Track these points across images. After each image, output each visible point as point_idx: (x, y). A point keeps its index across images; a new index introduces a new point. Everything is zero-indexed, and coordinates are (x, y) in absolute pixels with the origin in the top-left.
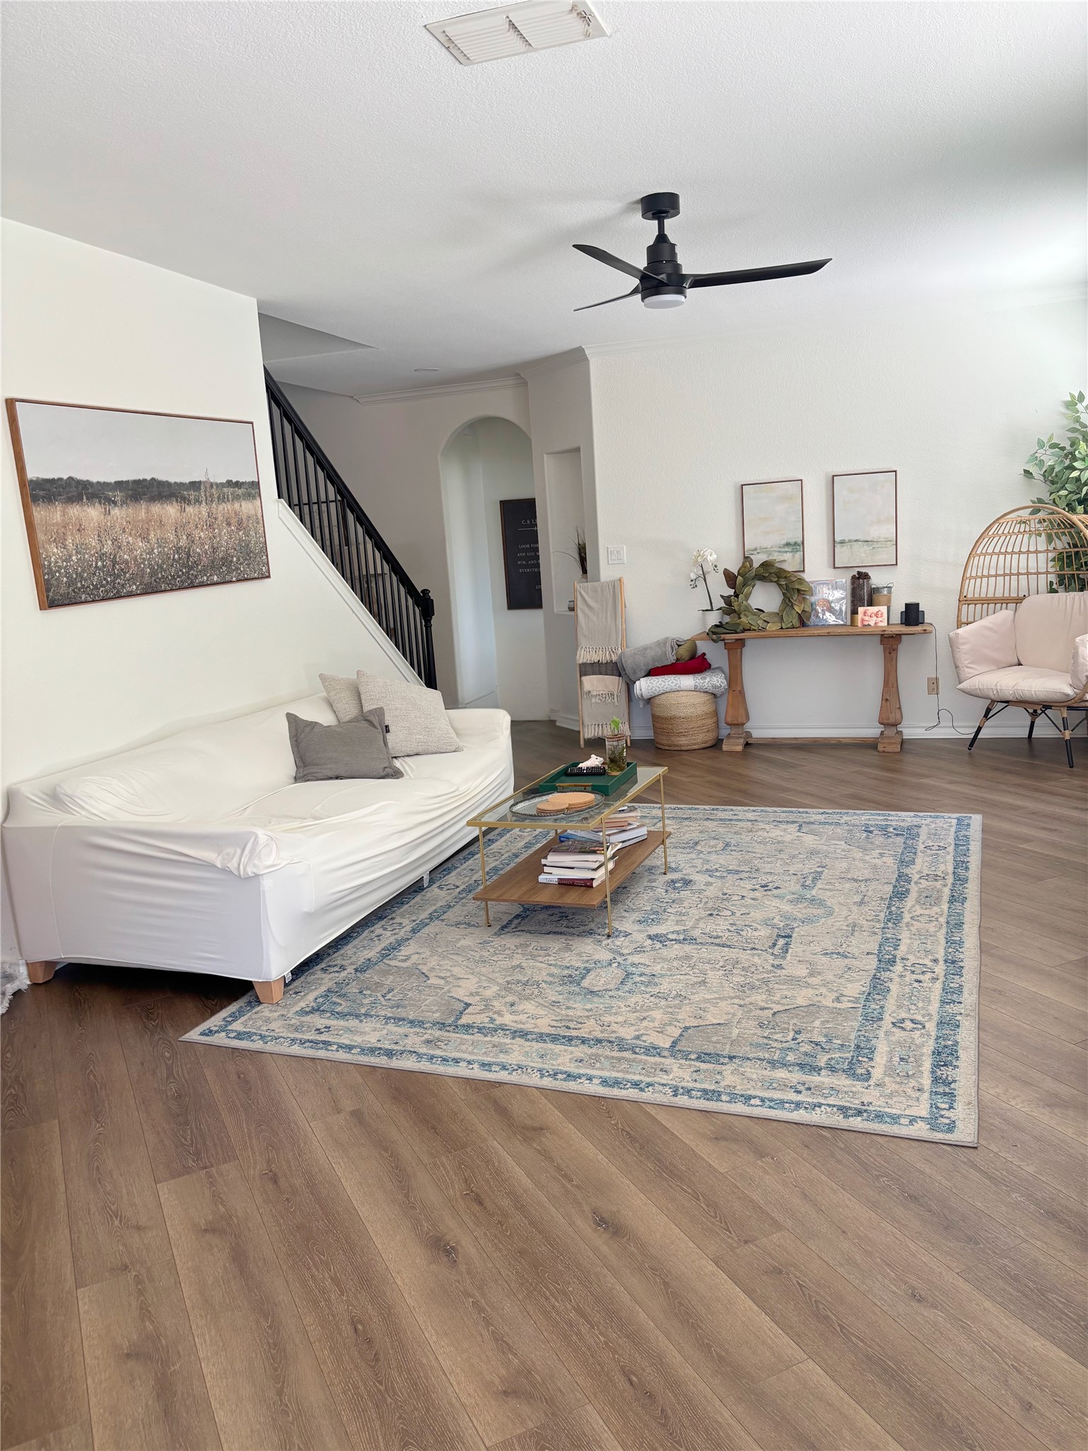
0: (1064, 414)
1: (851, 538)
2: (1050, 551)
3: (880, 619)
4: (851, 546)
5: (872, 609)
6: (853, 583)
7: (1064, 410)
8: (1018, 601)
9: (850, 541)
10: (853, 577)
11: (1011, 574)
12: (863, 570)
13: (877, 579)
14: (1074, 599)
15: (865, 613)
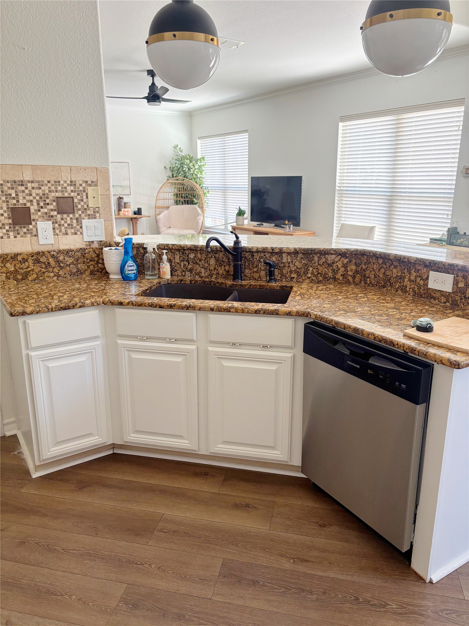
0: (173, 150)
1: (116, 185)
2: (172, 192)
3: (129, 213)
4: (116, 187)
5: (126, 210)
6: (118, 201)
7: (173, 149)
8: (168, 207)
9: (115, 186)
10: (118, 198)
11: (166, 199)
12: (121, 196)
13: (125, 200)
14: (184, 207)
15: (124, 211)
